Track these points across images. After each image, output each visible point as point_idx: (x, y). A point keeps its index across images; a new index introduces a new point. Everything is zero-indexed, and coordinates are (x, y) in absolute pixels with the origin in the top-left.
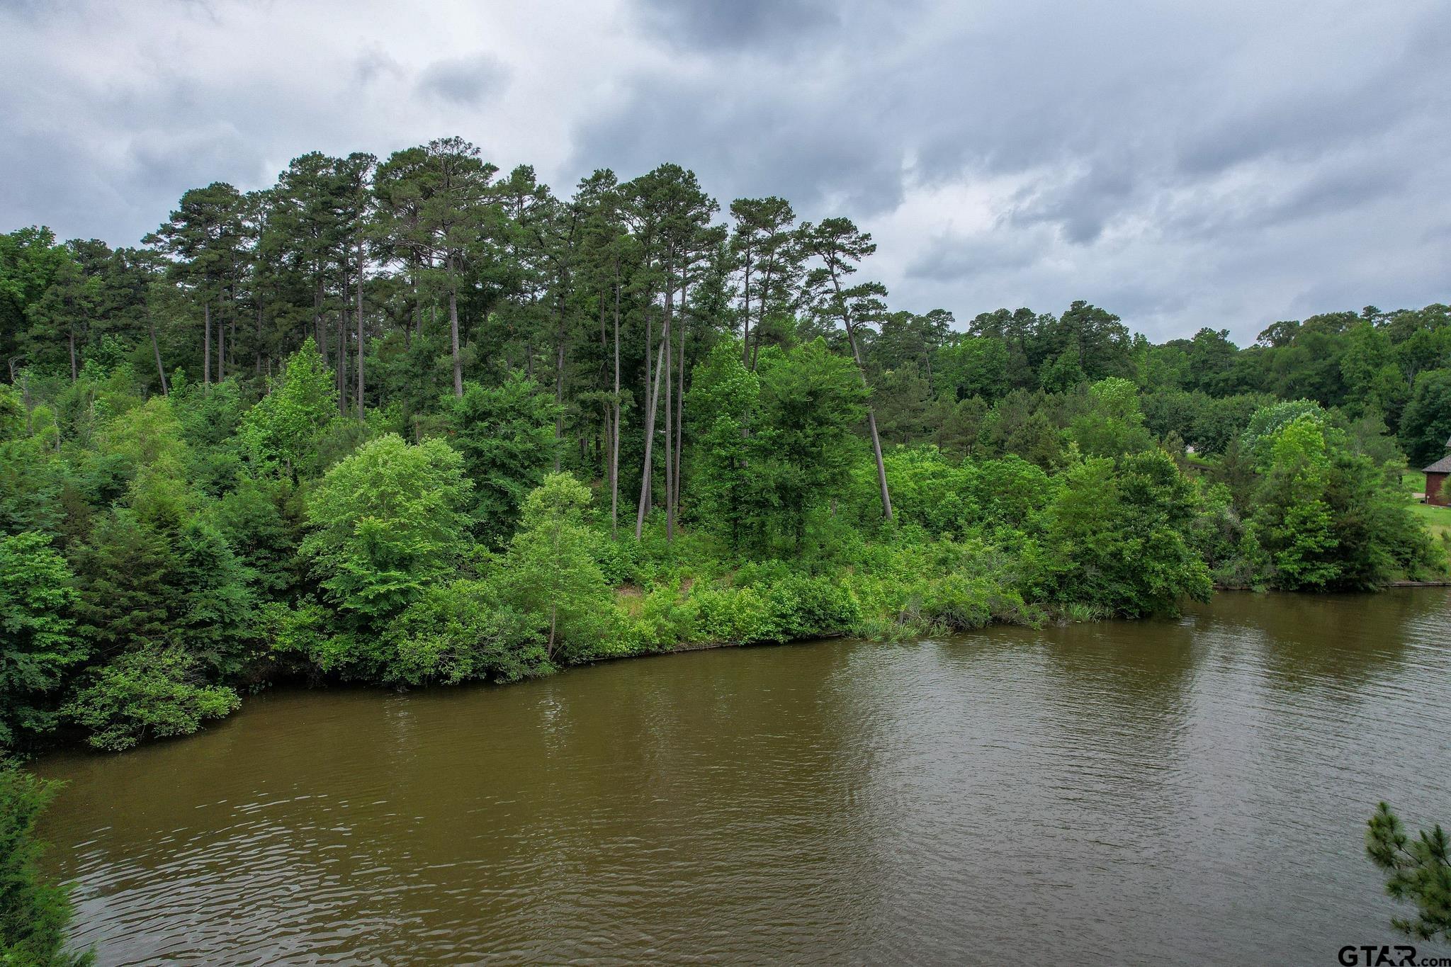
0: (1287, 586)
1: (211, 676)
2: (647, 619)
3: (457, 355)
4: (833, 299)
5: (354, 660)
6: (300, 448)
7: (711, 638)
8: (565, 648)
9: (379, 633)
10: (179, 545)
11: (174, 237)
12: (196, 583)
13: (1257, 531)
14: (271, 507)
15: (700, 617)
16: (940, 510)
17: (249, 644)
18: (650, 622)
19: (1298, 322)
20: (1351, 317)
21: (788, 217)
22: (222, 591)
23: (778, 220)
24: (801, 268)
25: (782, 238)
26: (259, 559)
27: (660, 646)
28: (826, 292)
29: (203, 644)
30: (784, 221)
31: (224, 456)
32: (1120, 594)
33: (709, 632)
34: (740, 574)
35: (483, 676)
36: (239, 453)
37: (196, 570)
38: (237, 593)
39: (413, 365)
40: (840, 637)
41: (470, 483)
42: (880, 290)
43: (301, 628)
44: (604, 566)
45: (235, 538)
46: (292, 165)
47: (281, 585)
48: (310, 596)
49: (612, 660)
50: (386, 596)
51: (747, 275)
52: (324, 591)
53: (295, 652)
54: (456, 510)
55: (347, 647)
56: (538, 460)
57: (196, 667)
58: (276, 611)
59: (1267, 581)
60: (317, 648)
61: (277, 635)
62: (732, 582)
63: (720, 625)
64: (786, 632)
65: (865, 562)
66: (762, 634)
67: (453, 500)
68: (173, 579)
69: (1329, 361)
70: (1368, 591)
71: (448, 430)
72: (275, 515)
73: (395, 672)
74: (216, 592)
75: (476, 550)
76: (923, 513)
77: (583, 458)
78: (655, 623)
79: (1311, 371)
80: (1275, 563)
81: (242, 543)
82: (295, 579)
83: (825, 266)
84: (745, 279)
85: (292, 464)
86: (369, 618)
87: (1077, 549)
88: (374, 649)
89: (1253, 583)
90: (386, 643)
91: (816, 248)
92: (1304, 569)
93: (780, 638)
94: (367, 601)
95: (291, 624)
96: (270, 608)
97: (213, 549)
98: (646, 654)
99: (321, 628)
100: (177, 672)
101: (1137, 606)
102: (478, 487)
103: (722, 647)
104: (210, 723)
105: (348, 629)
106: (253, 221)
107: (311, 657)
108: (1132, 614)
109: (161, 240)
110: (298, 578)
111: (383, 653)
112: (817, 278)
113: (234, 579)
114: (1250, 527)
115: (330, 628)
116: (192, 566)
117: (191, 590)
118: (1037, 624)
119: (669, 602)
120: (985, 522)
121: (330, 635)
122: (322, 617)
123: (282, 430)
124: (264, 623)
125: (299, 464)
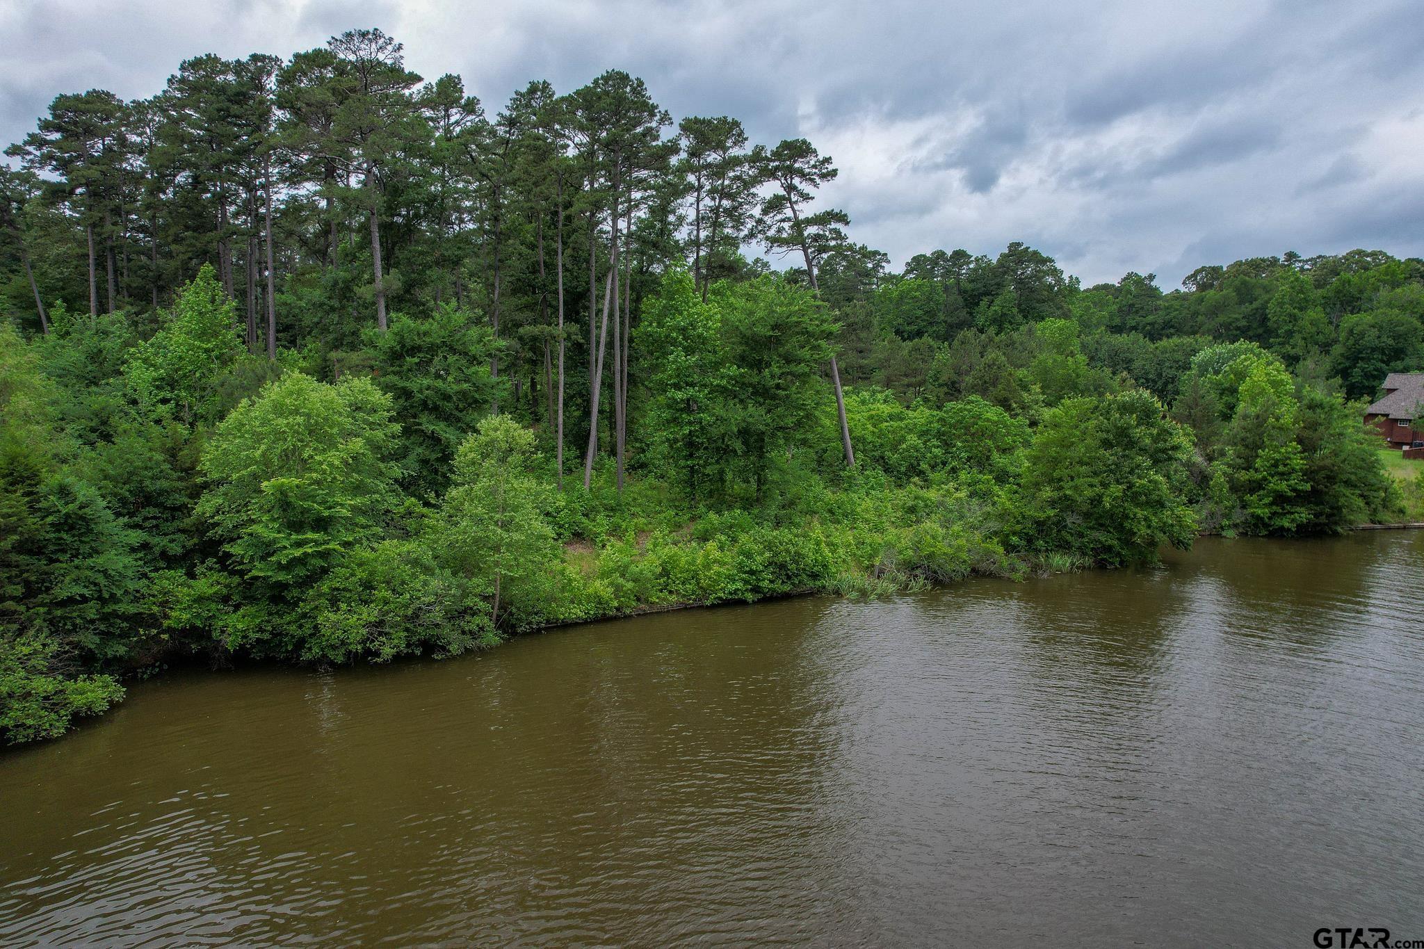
0: (1256, 530)
1: (87, 663)
2: (602, 579)
3: (379, 284)
4: (792, 227)
5: (266, 636)
6: (200, 389)
7: (673, 598)
8: (511, 614)
9: (296, 604)
10: (41, 505)
11: (45, 150)
12: (64, 551)
13: (1224, 474)
14: (159, 457)
15: (661, 575)
16: (901, 454)
17: (137, 620)
18: (606, 581)
19: (1222, 267)
20: (1274, 261)
21: (740, 139)
22: (99, 560)
23: (729, 143)
24: (754, 195)
25: (736, 162)
26: (146, 519)
27: (618, 609)
28: (783, 220)
29: (75, 625)
30: (735, 143)
31: (106, 398)
32: (1101, 542)
33: (671, 592)
34: (700, 526)
35: (418, 652)
36: (125, 395)
37: (65, 536)
38: (118, 561)
39: (330, 298)
40: (812, 594)
41: (397, 428)
42: (842, 218)
43: (200, 600)
44: (551, 519)
45: (115, 495)
46: (183, 68)
47: (176, 549)
48: (211, 561)
49: (566, 626)
50: (302, 561)
51: (698, 201)
52: (228, 555)
53: (193, 627)
54: (383, 459)
55: (257, 621)
56: (475, 403)
57: (66, 652)
58: (170, 581)
59: (1236, 526)
60: (221, 623)
61: (171, 609)
62: (691, 535)
63: (683, 583)
64: (756, 590)
65: (831, 511)
66: (730, 593)
67: (379, 448)
68: (31, 547)
69: (1255, 305)
70: (1336, 534)
71: (372, 367)
72: (166, 466)
73: (316, 650)
74: (90, 562)
75: (407, 503)
76: (883, 458)
77: (518, 400)
78: (611, 584)
79: (1238, 314)
80: (1244, 507)
81: (123, 501)
82: (192, 542)
83: (782, 192)
84: (695, 206)
85: (190, 407)
86: (283, 586)
87: (1056, 495)
88: (289, 623)
89: (1222, 528)
90: (304, 616)
91: (772, 174)
92: (1274, 514)
93: (750, 597)
94: (280, 567)
95: (189, 595)
96: (160, 578)
97: (86, 510)
98: (603, 619)
99: (225, 599)
100: (39, 662)
101: (1119, 554)
102: (407, 432)
103: (686, 608)
104: (83, 721)
105: (259, 599)
106: (140, 135)
107: (214, 635)
108: (1112, 563)
109: (29, 153)
110: (195, 540)
111: (301, 626)
112: (774, 205)
113: (114, 544)
114: (1219, 470)
115: (236, 598)
116: (59, 531)
117: (58, 561)
118: (1018, 576)
119: (627, 559)
120: (948, 468)
121: (237, 607)
122: (226, 586)
123: (180, 369)
124: (154, 596)
125: (200, 409)
